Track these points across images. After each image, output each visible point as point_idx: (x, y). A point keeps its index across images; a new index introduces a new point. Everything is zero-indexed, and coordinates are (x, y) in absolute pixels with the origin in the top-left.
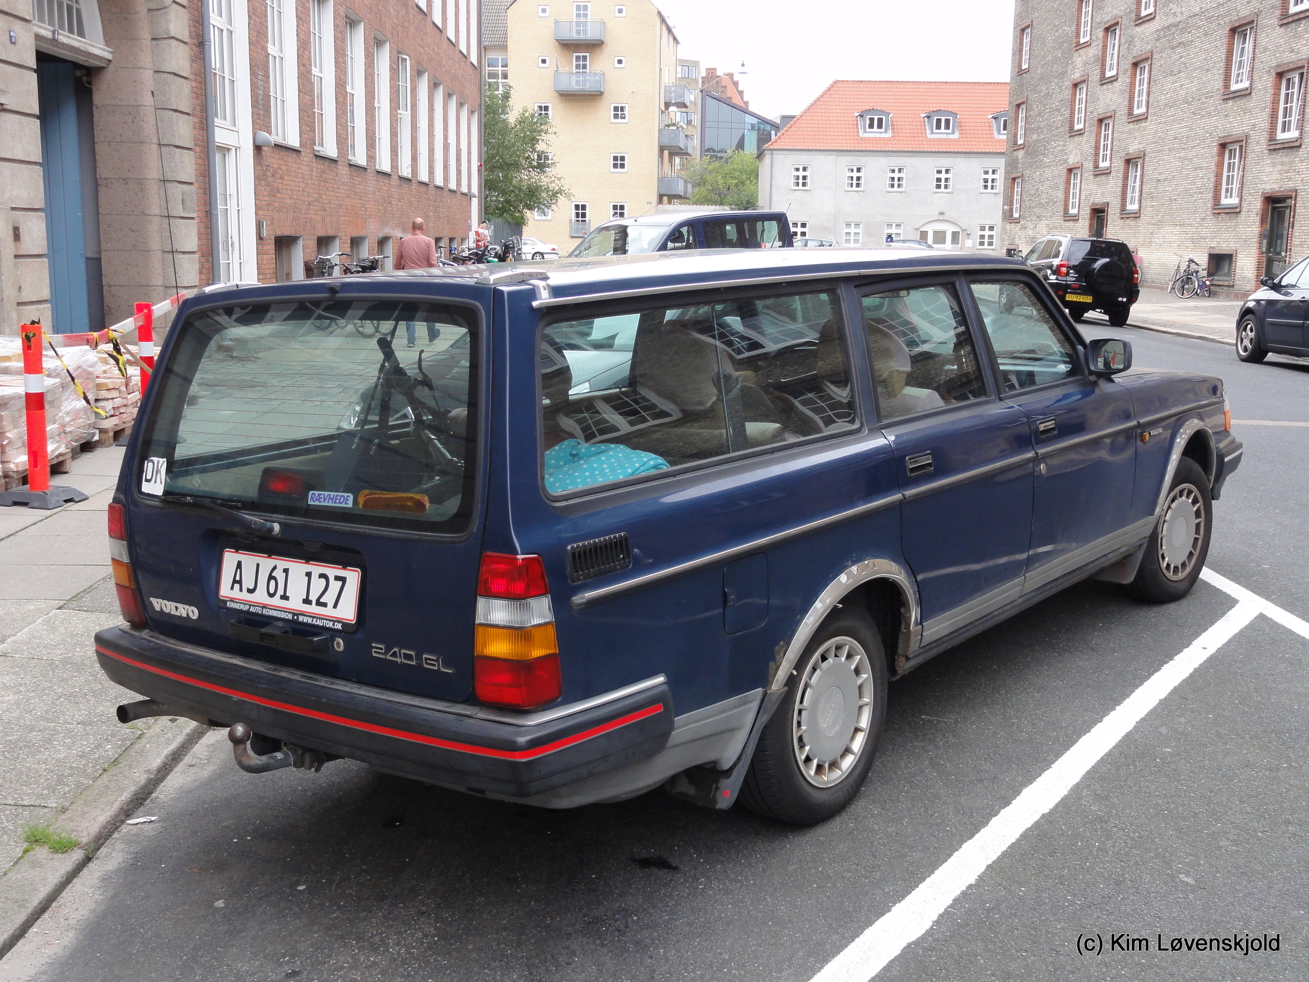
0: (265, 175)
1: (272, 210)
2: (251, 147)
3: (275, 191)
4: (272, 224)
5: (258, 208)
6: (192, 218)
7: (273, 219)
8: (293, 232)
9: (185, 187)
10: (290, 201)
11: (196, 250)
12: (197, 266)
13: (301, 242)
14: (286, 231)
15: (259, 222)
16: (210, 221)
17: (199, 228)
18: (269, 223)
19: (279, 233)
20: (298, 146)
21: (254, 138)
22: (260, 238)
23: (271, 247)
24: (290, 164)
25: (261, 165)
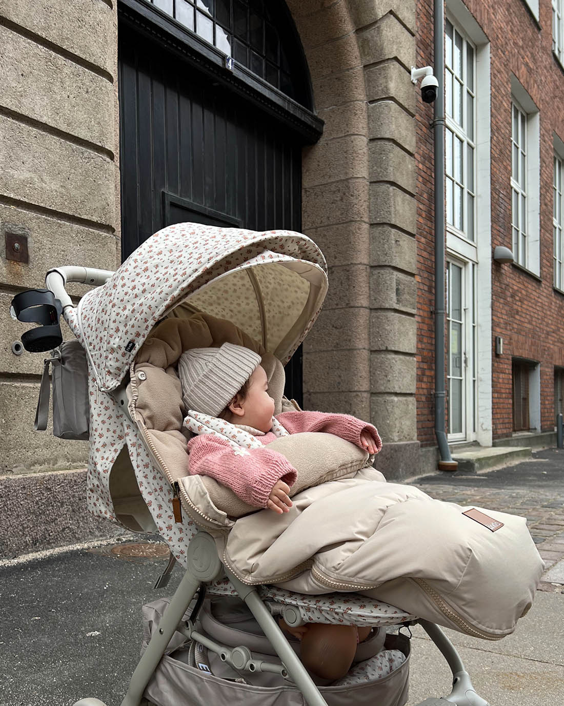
0: (504, 293)
1: (511, 330)
2: (489, 261)
3: (513, 313)
4: (510, 344)
5: (494, 325)
6: (412, 315)
7: (511, 339)
8: (532, 357)
9: (401, 276)
10: (529, 326)
11: (414, 351)
12: (414, 372)
13: (539, 369)
14: (525, 353)
15: (496, 338)
16: (435, 323)
17: (419, 329)
18: (506, 342)
19: (516, 354)
20: (539, 276)
21: (493, 252)
22: (496, 355)
23: (508, 367)
24: (530, 291)
25: (499, 281)
